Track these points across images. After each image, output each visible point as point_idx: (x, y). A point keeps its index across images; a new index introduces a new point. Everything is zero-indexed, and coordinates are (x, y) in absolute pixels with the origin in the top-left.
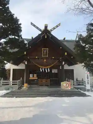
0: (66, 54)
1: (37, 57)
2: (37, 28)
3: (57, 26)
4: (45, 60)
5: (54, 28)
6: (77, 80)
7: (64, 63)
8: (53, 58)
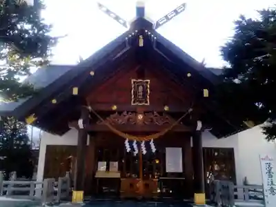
0: (206, 93)
1: (115, 108)
2: (117, 18)
3: (176, 12)
4: (140, 117)
5: (166, 17)
6: (245, 183)
7: (200, 125)
8: (166, 108)
